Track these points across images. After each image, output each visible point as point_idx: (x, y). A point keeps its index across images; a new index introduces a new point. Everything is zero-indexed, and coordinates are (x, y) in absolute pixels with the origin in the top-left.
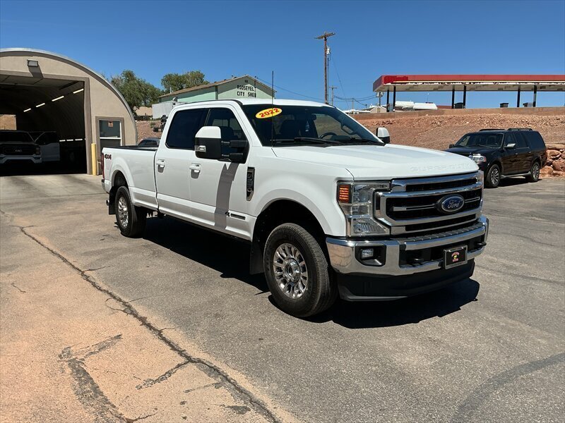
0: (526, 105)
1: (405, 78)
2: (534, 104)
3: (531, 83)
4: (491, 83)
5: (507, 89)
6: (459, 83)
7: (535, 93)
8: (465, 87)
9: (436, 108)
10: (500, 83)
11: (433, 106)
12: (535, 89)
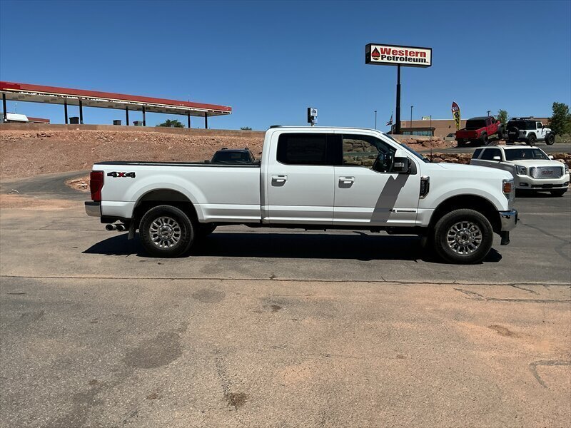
0: (136, 123)
1: (17, 86)
2: (144, 122)
3: (140, 104)
4: (106, 100)
5: (118, 107)
6: (75, 97)
7: (144, 113)
8: (80, 102)
9: (26, 120)
10: (114, 101)
11: (23, 118)
12: (144, 109)
